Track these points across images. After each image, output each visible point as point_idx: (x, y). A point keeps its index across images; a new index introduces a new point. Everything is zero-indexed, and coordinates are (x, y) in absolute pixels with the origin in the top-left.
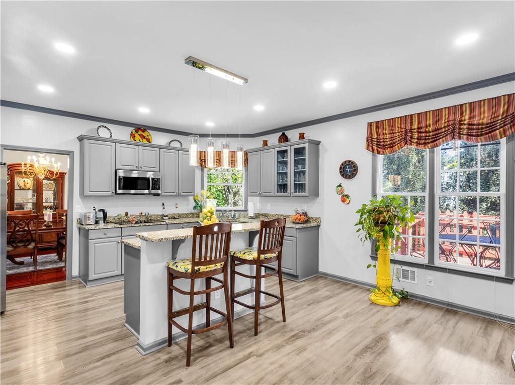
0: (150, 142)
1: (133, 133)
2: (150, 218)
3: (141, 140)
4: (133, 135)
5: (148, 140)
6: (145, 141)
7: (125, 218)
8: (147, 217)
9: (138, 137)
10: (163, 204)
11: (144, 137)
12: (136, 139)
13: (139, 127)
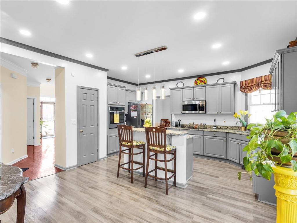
0: (205, 84)
1: (196, 81)
2: (206, 127)
3: (200, 83)
4: (196, 82)
5: (205, 83)
6: (203, 83)
7: (192, 126)
8: (204, 126)
9: (199, 82)
10: (215, 119)
11: (203, 81)
12: (198, 83)
13: (200, 76)
